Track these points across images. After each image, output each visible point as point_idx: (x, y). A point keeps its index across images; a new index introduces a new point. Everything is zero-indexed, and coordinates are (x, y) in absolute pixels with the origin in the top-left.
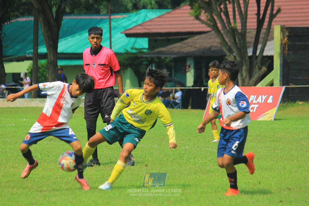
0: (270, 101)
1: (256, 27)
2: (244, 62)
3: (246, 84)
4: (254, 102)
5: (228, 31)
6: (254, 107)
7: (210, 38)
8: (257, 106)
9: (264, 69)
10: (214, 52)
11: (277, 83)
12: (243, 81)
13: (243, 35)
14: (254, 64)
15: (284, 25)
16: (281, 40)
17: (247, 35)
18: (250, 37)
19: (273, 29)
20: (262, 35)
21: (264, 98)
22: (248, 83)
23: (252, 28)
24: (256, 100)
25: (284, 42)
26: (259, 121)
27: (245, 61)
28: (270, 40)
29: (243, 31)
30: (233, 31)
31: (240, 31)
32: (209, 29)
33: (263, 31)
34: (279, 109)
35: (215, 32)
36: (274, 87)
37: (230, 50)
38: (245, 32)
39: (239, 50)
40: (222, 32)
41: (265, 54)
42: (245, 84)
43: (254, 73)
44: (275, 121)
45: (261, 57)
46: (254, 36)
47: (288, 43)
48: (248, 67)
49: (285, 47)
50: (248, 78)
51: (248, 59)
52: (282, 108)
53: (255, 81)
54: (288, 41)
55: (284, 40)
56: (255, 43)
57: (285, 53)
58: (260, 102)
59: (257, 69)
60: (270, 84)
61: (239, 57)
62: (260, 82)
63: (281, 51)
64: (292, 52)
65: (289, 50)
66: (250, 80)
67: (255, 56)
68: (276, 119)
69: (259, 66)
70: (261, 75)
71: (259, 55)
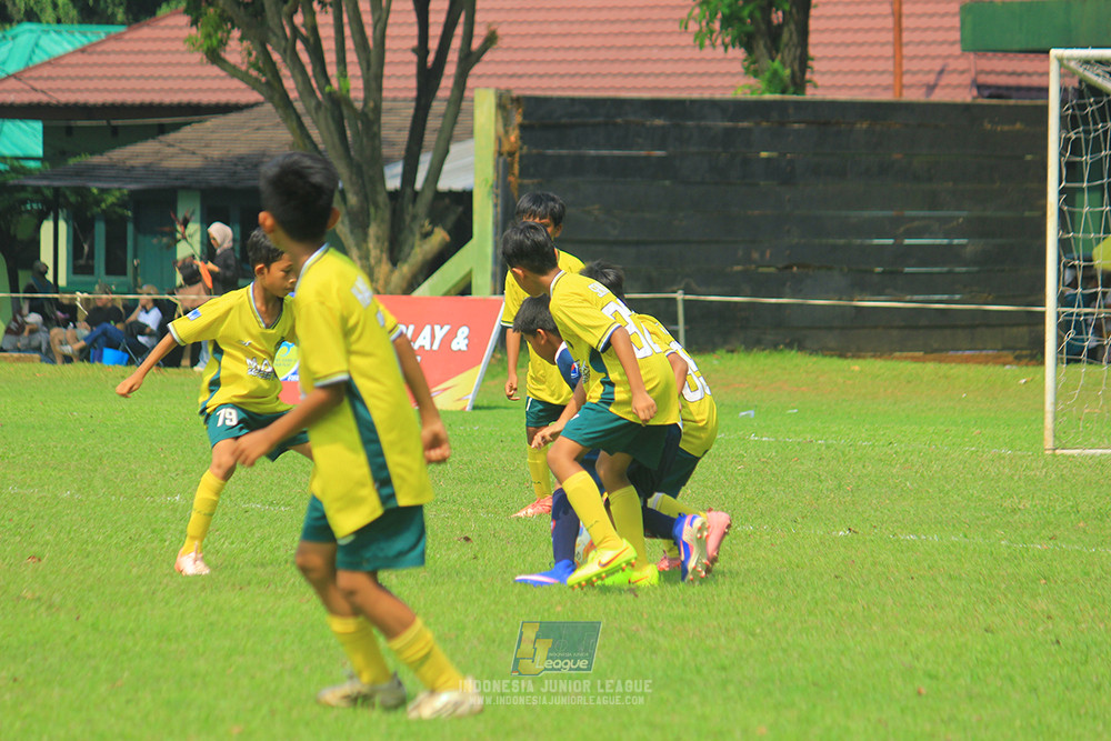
0: (460, 343)
1: (414, 94)
2: (372, 210)
3: (380, 285)
5: (319, 105)
7: (258, 129)
9: (440, 236)
11: (483, 284)
13: (370, 120)
14: (408, 218)
15: (508, 91)
16: (499, 141)
17: (384, 119)
18: (395, 125)
19: (472, 100)
20: (433, 122)
21: (440, 333)
22: (387, 283)
23: (401, 95)
25: (506, 148)
27: (377, 206)
28: (460, 140)
29: (371, 104)
30: (338, 103)
31: (359, 105)
32: (254, 96)
33: (438, 106)
34: (489, 373)
35: (276, 107)
36: (475, 296)
38: (378, 110)
39: (357, 169)
40: (299, 106)
41: (447, 183)
43: (406, 249)
44: (477, 412)
45: (428, 195)
46: (408, 123)
47: (521, 148)
48: (386, 227)
49: (512, 164)
50: (385, 267)
51: (387, 201)
52: (500, 369)
53: (409, 275)
54: (519, 143)
55: (508, 139)
56: (409, 149)
57: (510, 183)
58: (427, 347)
59: (418, 236)
60: (461, 286)
61: (356, 194)
62: (425, 280)
63: (498, 177)
64: (536, 181)
65: (523, 173)
66: (392, 272)
67: (408, 191)
68: (480, 404)
69: (423, 226)
70: (429, 256)
71: (423, 189)
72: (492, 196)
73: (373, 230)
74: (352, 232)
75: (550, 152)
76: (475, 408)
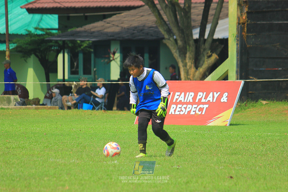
0: (224, 99)
2: (188, 47)
3: (191, 77)
4: (203, 100)
5: (166, 6)
6: (203, 108)
7: (142, 16)
8: (206, 106)
9: (215, 57)
10: (147, 34)
11: (233, 76)
12: (187, 73)
13: (187, 11)
14: (202, 50)
16: (239, 18)
17: (192, 11)
18: (197, 13)
19: (227, 2)
20: (212, 12)
21: (216, 95)
22: (194, 76)
24: (206, 98)
25: (242, 21)
26: (210, 126)
27: (189, 46)
28: (222, 19)
29: (187, 5)
30: (174, 5)
31: (182, 6)
32: (141, 3)
33: (214, 6)
34: (236, 111)
35: (150, 7)
36: (229, 80)
37: (169, 31)
38: (190, 7)
39: (181, 31)
40: (158, 6)
41: (216, 36)
42: (189, 77)
43: (201, 62)
44: (232, 126)
45: (210, 40)
46: (202, 12)
47: (247, 21)
48: (193, 53)
49: (244, 28)
50: (193, 69)
51: (194, 43)
52: (240, 109)
53: (202, 73)
54: (247, 19)
55: (242, 18)
56: (202, 23)
57: (243, 35)
58: (211, 101)
59: (206, 57)
60: (224, 77)
61: (181, 41)
62: (209, 75)
63: (238, 33)
64: (253, 34)
65: (248, 31)
66: (196, 71)
67: (202, 39)
68: (233, 123)
69: (208, 53)
70: (211, 65)
71: (208, 38)
72: (236, 41)
73: (188, 55)
74: (180, 56)
75: (258, 22)
76: (231, 125)
